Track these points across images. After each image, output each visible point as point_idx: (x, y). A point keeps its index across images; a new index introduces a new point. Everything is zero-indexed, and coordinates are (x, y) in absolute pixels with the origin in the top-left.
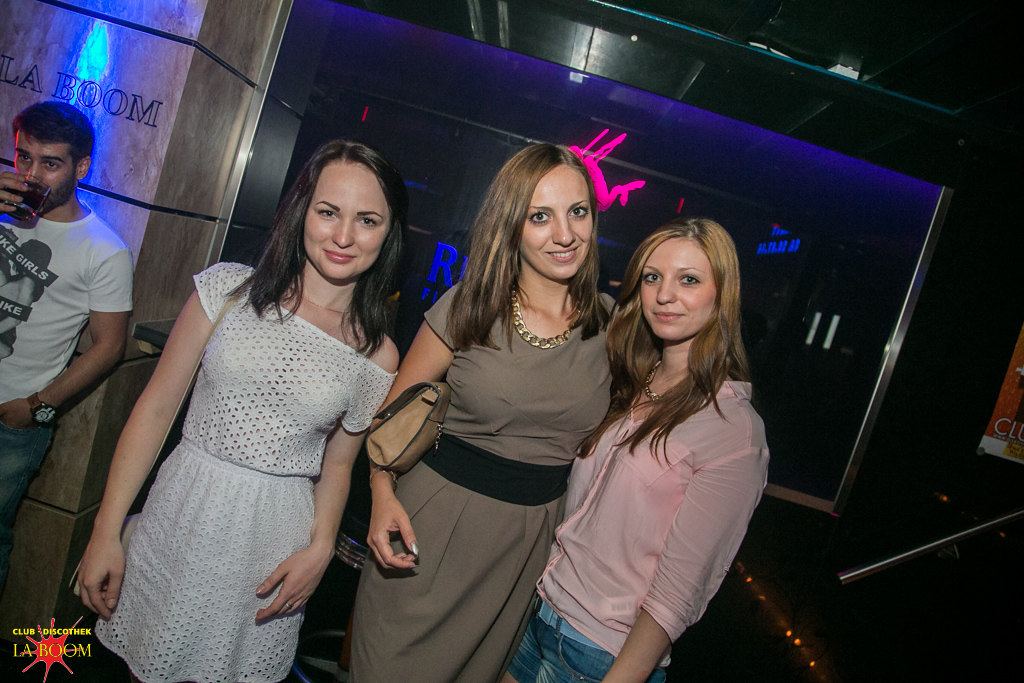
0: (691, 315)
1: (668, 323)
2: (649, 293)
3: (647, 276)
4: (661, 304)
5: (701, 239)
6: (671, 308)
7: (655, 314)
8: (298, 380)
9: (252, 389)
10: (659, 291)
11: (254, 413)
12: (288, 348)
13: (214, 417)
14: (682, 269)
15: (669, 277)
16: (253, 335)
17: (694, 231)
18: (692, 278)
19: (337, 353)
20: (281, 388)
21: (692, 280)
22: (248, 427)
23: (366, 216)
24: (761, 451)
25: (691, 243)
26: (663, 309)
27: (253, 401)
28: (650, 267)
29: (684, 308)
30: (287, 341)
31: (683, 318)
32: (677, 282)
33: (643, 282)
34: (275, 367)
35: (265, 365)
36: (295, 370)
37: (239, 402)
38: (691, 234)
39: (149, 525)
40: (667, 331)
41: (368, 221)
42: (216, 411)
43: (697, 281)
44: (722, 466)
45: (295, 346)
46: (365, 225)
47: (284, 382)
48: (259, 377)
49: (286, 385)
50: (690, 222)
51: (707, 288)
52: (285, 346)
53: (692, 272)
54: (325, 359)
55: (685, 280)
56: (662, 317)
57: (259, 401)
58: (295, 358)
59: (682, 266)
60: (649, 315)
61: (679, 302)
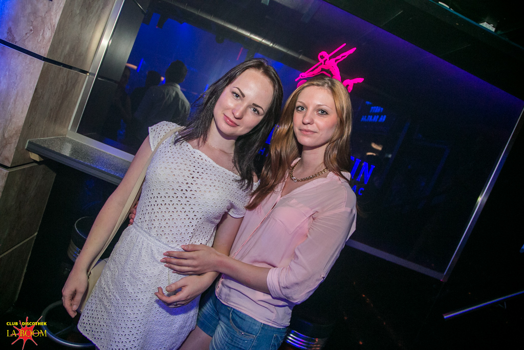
0: (321, 133)
1: (307, 136)
2: (298, 117)
3: (298, 107)
4: (304, 124)
5: (332, 89)
6: (309, 127)
7: (300, 130)
8: (199, 190)
9: (171, 193)
10: (305, 116)
11: (171, 208)
12: (196, 171)
13: (148, 208)
14: (319, 105)
15: (311, 109)
16: (176, 162)
17: (328, 83)
18: (324, 111)
19: (226, 176)
20: (188, 194)
21: (324, 112)
22: (167, 216)
23: (256, 108)
24: (352, 210)
25: (326, 91)
26: (305, 127)
27: (171, 201)
28: (301, 102)
29: (317, 128)
30: (196, 167)
31: (316, 134)
32: (315, 113)
33: (295, 111)
34: (187, 182)
35: (181, 179)
36: (199, 184)
37: (163, 201)
38: (326, 85)
39: (112, 266)
40: (306, 140)
41: (255, 110)
42: (150, 204)
43: (327, 113)
44: (328, 216)
45: (201, 170)
46: (253, 111)
47: (191, 190)
48: (176, 186)
49: (192, 192)
50: (327, 79)
51: (333, 118)
52: (195, 170)
53: (324, 107)
54: (218, 179)
55: (320, 112)
56: (304, 132)
57: (175, 201)
58: (200, 177)
59: (319, 103)
60: (297, 130)
61: (314, 125)
